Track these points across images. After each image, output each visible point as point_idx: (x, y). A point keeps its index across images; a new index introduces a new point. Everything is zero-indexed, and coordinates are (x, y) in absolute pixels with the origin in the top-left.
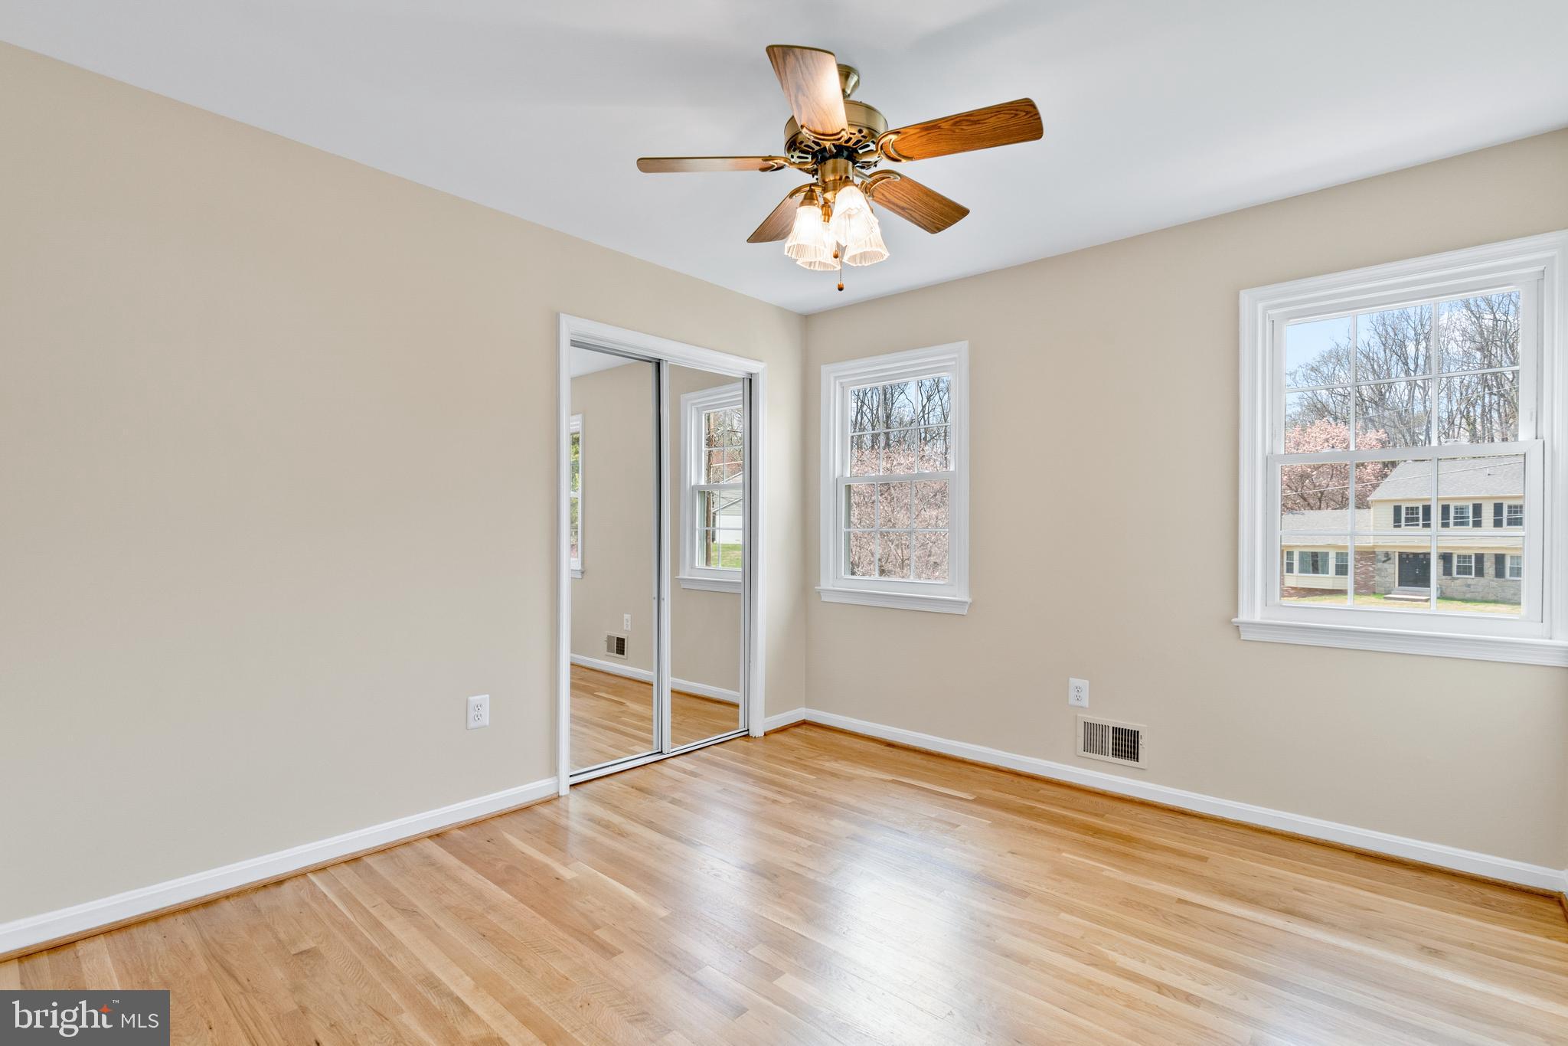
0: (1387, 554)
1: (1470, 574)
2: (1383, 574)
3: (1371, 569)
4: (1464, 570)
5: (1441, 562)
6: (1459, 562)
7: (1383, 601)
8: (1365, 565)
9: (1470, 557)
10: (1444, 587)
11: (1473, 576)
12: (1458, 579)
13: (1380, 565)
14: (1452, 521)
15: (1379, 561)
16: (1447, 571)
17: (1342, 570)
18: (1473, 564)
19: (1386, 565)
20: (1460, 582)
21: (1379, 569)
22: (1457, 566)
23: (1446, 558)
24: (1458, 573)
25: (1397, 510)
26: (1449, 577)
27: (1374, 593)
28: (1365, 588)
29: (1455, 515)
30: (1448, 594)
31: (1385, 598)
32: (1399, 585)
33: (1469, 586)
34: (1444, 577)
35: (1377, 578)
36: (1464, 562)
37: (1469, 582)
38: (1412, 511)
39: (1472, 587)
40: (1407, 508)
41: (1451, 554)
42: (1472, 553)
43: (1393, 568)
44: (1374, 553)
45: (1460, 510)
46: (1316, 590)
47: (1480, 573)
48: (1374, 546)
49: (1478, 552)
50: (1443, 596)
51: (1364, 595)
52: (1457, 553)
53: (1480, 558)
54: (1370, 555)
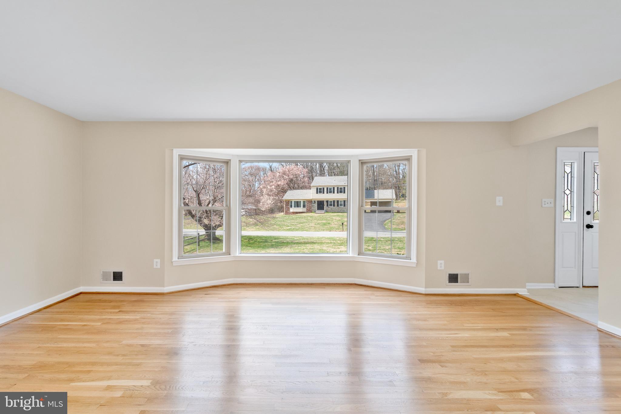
0: (315, 201)
2: (314, 207)
3: (311, 205)
4: (331, 205)
5: (326, 203)
6: (330, 203)
8: (309, 204)
10: (327, 209)
13: (313, 204)
14: (329, 192)
15: (313, 203)
16: (327, 206)
17: (304, 206)
19: (314, 204)
20: (330, 208)
23: (327, 202)
25: (317, 189)
27: (312, 212)
28: (309, 211)
29: (330, 190)
32: (317, 209)
33: (332, 209)
35: (312, 208)
37: (332, 208)
38: (320, 189)
40: (319, 188)
43: (316, 205)
44: (312, 201)
45: (330, 189)
46: (298, 212)
47: (334, 206)
48: (312, 199)
49: (333, 200)
50: (327, 212)
51: (309, 213)
52: (329, 200)
53: (334, 201)
54: (310, 201)
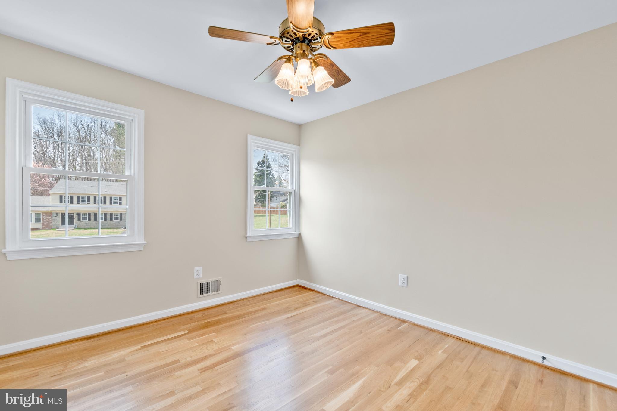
0: (57, 214)
1: (86, 220)
2: (55, 221)
3: (50, 219)
4: (84, 219)
5: (77, 216)
6: (83, 216)
7: (57, 231)
8: (48, 218)
9: (86, 214)
10: (78, 225)
11: (87, 220)
12: (82, 222)
13: (54, 218)
14: (80, 201)
15: (54, 216)
16: (79, 219)
17: (38, 220)
18: (87, 216)
19: (56, 218)
20: (83, 222)
21: (54, 219)
22: (82, 217)
23: (79, 215)
24: (83, 220)
25: (61, 197)
26: (80, 221)
27: (52, 229)
28: (47, 227)
29: (83, 200)
30: (80, 227)
31: (57, 230)
32: (62, 225)
33: (86, 224)
34: (78, 221)
35: (53, 223)
36: (85, 216)
37: (86, 222)
39: (87, 224)
40: (64, 197)
41: (80, 213)
42: (87, 212)
43: (59, 219)
44: (52, 213)
47: (89, 219)
48: (52, 211)
49: (89, 212)
50: (78, 228)
51: (47, 229)
52: (82, 213)
53: (89, 214)
54: (49, 214)
